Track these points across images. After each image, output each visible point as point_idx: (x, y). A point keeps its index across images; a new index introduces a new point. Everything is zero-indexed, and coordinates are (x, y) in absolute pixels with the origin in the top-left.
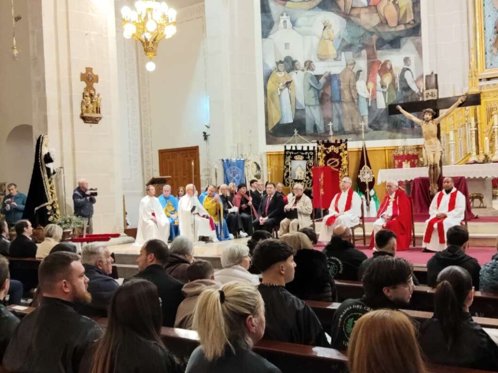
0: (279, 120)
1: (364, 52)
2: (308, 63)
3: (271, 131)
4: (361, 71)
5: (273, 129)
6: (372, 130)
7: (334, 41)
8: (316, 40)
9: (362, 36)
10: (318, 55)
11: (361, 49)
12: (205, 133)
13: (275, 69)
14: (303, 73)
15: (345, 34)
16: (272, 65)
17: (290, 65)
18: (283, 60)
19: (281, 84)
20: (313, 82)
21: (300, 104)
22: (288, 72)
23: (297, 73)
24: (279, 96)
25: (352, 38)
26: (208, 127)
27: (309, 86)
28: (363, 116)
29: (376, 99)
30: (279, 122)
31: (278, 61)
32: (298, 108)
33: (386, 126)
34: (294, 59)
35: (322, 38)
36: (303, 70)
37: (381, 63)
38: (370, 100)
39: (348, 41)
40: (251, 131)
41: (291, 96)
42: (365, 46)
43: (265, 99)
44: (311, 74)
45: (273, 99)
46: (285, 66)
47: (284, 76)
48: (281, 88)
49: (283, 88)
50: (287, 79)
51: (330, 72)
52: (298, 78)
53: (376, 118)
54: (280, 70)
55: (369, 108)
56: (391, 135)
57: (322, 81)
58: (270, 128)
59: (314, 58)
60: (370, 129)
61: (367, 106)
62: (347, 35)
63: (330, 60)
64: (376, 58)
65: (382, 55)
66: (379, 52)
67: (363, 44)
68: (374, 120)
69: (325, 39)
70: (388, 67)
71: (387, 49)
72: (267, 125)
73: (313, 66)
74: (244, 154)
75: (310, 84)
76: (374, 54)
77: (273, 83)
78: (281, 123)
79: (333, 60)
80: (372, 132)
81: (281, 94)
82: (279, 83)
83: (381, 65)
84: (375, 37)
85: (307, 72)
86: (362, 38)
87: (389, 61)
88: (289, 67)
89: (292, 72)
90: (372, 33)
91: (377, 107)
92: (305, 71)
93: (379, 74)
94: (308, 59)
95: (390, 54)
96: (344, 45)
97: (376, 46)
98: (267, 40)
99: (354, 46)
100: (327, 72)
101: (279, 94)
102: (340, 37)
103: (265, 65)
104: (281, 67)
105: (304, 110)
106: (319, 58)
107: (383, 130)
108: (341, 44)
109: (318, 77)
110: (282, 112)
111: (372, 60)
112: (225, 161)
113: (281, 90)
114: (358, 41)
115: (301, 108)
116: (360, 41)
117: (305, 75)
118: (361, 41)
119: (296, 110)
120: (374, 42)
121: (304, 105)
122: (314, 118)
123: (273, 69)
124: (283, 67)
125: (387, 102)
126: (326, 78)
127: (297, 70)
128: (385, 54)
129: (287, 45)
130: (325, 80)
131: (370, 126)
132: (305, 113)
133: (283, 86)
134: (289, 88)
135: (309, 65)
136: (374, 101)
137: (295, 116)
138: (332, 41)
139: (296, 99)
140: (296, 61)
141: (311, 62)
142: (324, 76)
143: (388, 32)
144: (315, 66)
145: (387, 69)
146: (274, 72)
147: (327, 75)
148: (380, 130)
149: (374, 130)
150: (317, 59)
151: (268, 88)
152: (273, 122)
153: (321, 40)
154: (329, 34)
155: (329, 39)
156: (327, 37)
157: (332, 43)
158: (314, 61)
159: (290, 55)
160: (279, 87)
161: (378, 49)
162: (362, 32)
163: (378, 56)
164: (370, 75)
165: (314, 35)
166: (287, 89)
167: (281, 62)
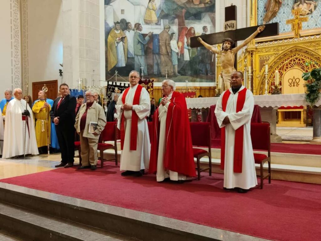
0: (115, 65)
1: (176, 20)
2: (137, 25)
3: (110, 72)
4: (174, 33)
5: (111, 70)
6: (180, 75)
7: (156, 11)
8: (143, 10)
9: (175, 9)
10: (144, 20)
11: (175, 18)
12: (60, 71)
13: (114, 27)
14: (133, 31)
15: (164, 7)
16: (111, 24)
17: (124, 25)
18: (119, 21)
19: (118, 39)
20: (141, 39)
21: (131, 54)
22: (123, 30)
23: (129, 31)
24: (116, 47)
25: (169, 10)
26: (62, 66)
27: (138, 41)
28: (174, 65)
29: (183, 54)
30: (116, 65)
31: (116, 22)
32: (129, 56)
33: (190, 72)
34: (127, 21)
35: (148, 8)
36: (134, 30)
37: (188, 29)
38: (179, 54)
39: (166, 12)
40: (94, 71)
41: (125, 47)
42: (177, 16)
43: (105, 49)
44: (139, 33)
45: (111, 49)
46: (121, 25)
47: (120, 33)
48: (118, 41)
49: (119, 41)
50: (122, 36)
51: (153, 33)
52: (130, 35)
53: (183, 66)
54: (117, 29)
55: (179, 60)
56: (192, 79)
57: (147, 38)
58: (109, 70)
59: (141, 22)
60: (179, 74)
61: (177, 58)
62: (165, 7)
63: (153, 24)
64: (184, 25)
65: (188, 23)
66: (186, 21)
67: (176, 15)
68: (182, 68)
69: (150, 9)
70: (193, 32)
71: (192, 19)
72: (106, 67)
73: (141, 27)
74: (87, 86)
75: (138, 40)
76: (183, 22)
77: (112, 37)
78: (117, 66)
79: (155, 24)
80: (180, 77)
81: (117, 45)
82: (116, 38)
83: (187, 30)
84: (184, 11)
85: (136, 32)
86: (175, 11)
87: (193, 28)
88: (123, 27)
89: (126, 30)
90: (182, 8)
91: (184, 59)
92: (135, 31)
93: (186, 36)
94: (137, 22)
95: (194, 23)
96: (163, 14)
97: (185, 17)
98: (108, 7)
99: (170, 15)
100: (150, 32)
101: (116, 45)
102: (160, 9)
103: (106, 24)
104: (118, 26)
105: (133, 58)
106: (145, 22)
107: (187, 76)
108: (161, 13)
109: (144, 35)
110: (118, 59)
111: (182, 27)
112: (72, 91)
113: (118, 43)
114: (172, 13)
115: (131, 57)
116: (173, 13)
117: (135, 33)
118: (175, 13)
119: (128, 58)
120: (184, 14)
121: (134, 55)
122: (140, 64)
123: (112, 28)
124: (119, 27)
125: (190, 56)
126: (150, 36)
127: (129, 29)
128: (190, 23)
129: (123, 11)
130: (149, 38)
131: (179, 72)
132: (134, 61)
133: (119, 40)
134: (123, 42)
135: (138, 26)
136: (182, 55)
137: (127, 62)
138: (155, 11)
139: (128, 50)
140: (129, 23)
141: (140, 24)
142: (148, 35)
143: (193, 8)
144: (142, 28)
145: (191, 33)
146: (113, 29)
147: (150, 34)
148: (185, 75)
149: (181, 75)
150: (144, 23)
151: (108, 41)
152: (111, 65)
153: (147, 9)
154: (153, 6)
155: (153, 9)
156: (151, 8)
157: (154, 12)
158: (141, 24)
159: (125, 18)
160: (116, 40)
161: (186, 19)
162: (175, 7)
163: (186, 24)
164: (180, 37)
165: (142, 5)
166: (121, 43)
167: (118, 23)
